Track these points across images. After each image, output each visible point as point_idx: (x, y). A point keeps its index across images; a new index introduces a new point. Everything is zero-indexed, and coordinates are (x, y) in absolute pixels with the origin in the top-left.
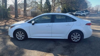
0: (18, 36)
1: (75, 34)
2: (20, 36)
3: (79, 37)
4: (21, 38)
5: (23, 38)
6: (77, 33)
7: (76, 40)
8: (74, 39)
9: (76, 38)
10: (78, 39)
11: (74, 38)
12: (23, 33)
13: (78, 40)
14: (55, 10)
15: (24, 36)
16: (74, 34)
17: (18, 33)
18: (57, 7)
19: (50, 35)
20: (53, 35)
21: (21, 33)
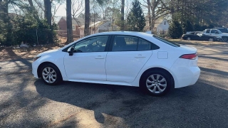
0: (46, 76)
1: (155, 77)
2: (49, 76)
3: (163, 83)
4: (51, 80)
5: (54, 80)
6: (158, 76)
7: (157, 90)
8: (152, 88)
9: (156, 85)
10: (162, 88)
11: (153, 85)
12: (54, 71)
13: (162, 91)
14: (156, 26)
15: (55, 76)
16: (152, 76)
17: (45, 69)
18: (161, 20)
19: (103, 77)
20: (109, 77)
21: (51, 70)
